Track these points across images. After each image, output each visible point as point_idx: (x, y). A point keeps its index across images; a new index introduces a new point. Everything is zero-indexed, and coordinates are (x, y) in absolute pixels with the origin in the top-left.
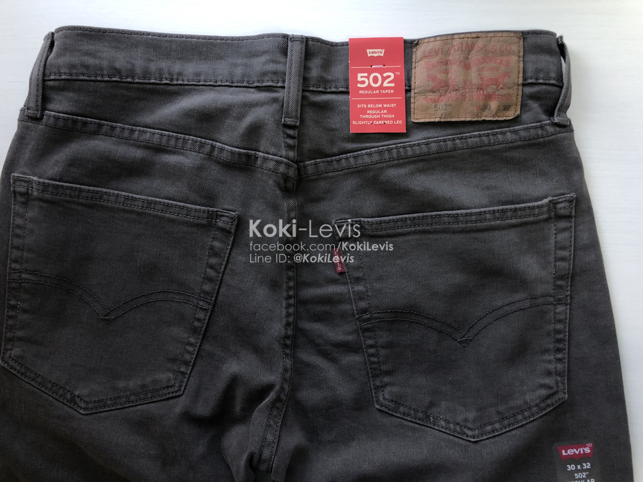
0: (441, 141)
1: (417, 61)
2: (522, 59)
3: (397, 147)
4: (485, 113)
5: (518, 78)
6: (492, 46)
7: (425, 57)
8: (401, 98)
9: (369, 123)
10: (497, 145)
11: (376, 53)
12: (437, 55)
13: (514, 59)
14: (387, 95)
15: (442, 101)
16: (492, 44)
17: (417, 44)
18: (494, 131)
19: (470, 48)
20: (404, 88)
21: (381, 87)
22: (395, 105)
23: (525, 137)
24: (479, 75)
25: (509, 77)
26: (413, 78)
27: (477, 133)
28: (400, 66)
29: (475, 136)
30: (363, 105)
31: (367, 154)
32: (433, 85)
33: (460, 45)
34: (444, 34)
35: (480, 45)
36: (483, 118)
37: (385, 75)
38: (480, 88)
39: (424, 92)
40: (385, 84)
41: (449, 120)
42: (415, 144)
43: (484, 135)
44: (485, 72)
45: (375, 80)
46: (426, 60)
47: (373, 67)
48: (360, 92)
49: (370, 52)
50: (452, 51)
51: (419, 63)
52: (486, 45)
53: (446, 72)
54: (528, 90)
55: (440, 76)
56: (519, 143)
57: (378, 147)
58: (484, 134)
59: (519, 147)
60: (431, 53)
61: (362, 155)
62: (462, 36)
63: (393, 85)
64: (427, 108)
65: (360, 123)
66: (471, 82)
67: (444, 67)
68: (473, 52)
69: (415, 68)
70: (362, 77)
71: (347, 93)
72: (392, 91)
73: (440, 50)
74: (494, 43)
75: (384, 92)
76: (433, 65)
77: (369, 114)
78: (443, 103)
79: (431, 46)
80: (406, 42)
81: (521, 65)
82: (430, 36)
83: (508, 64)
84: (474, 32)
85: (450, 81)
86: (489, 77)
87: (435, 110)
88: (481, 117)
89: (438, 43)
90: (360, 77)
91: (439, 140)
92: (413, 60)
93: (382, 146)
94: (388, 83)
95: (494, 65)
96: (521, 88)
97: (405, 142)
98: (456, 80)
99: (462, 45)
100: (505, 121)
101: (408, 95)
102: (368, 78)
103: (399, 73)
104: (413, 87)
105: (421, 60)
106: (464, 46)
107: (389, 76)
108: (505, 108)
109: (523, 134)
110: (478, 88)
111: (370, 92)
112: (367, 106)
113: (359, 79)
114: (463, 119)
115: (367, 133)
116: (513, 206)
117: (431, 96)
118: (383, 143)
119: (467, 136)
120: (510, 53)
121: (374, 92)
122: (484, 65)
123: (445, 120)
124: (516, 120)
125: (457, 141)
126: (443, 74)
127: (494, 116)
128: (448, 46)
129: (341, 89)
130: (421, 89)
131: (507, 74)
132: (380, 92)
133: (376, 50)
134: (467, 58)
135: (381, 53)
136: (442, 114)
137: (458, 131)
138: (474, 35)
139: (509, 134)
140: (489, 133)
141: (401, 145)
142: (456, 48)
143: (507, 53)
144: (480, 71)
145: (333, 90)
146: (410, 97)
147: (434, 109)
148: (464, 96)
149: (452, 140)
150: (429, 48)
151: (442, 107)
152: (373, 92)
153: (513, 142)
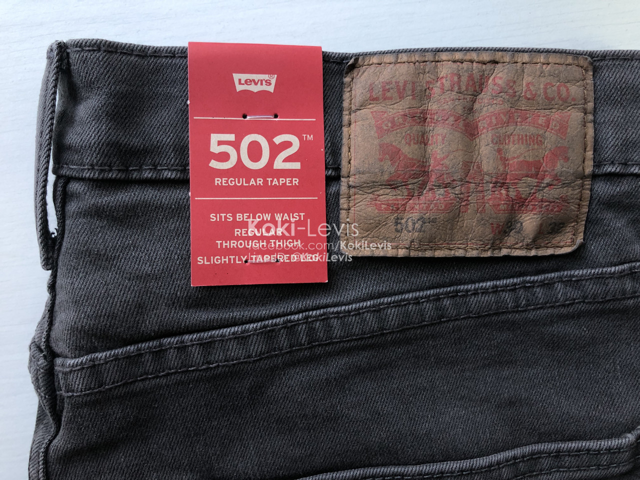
0: (409, 302)
1: (353, 108)
2: (590, 117)
3: (307, 318)
4: (510, 240)
5: (584, 162)
6: (528, 85)
7: (373, 99)
8: (317, 198)
9: (240, 260)
10: (534, 309)
11: (256, 84)
12: (401, 98)
13: (575, 116)
14: (283, 190)
15: (413, 208)
16: (527, 79)
17: (353, 67)
18: (528, 278)
19: (477, 87)
20: (322, 173)
21: (268, 171)
22: (302, 214)
23: (595, 296)
24: (499, 151)
25: (567, 159)
26: (344, 149)
27: (489, 284)
28: (315, 119)
29: (485, 292)
30: (223, 215)
31: (236, 337)
32: (392, 170)
33: (456, 79)
34: (417, 47)
35: (500, 82)
36: (504, 252)
37: (278, 140)
38: (501, 183)
39: (370, 186)
40: (279, 164)
41: (428, 254)
42: (349, 312)
43: (505, 288)
44: (511, 145)
45: (255, 152)
46: (377, 108)
47: (248, 118)
48: (218, 181)
49: (241, 81)
50: (436, 90)
51: (358, 112)
52: (515, 82)
53: (423, 140)
54: (604, 189)
55: (409, 150)
56: (583, 307)
57: (261, 319)
58: (506, 286)
59: (579, 315)
60: (388, 90)
61: (223, 339)
62: (458, 56)
63: (297, 166)
64: (378, 225)
65: (217, 260)
66: (479, 167)
67: (417, 128)
68: (485, 97)
69: (350, 124)
70: (220, 143)
71: (184, 183)
72: (296, 181)
73: (409, 86)
74: (530, 79)
75: (275, 182)
76: (393, 122)
77: (238, 238)
78: (415, 215)
79: (387, 73)
80: (327, 58)
81: (591, 132)
82: (383, 50)
83: (563, 129)
84: (485, 48)
85: (432, 162)
86: (521, 159)
87: (397, 231)
88: (500, 249)
89: (403, 68)
90: (216, 142)
91: (404, 300)
92: (346, 104)
93: (272, 317)
94: (286, 160)
95: (532, 130)
96: (588, 183)
97: (326, 306)
98: (446, 162)
99: (459, 77)
100: (552, 256)
101: (333, 189)
102: (236, 145)
103: (310, 138)
104: (344, 171)
105: (362, 106)
106: (464, 79)
107: (288, 145)
108: (553, 229)
109: (591, 288)
110: (496, 183)
111: (242, 182)
112: (234, 217)
113: (215, 148)
114: (460, 253)
115: (233, 286)
116: (553, 446)
117: (388, 196)
118: (274, 310)
119: (467, 291)
120: (566, 102)
121: (252, 182)
122: (511, 128)
123: (420, 254)
124: (576, 257)
125: (447, 302)
126: (416, 146)
127: (528, 247)
128: (428, 77)
129: (168, 174)
130: (365, 178)
131: (560, 152)
132: (266, 182)
133: (256, 77)
134: (470, 110)
135: (268, 83)
136: (412, 241)
137: (447, 277)
138: (486, 57)
139: (559, 286)
140: (515, 284)
141: (318, 312)
142: (447, 84)
143: (561, 102)
144: (500, 141)
145: (147, 175)
146: (338, 195)
147: (393, 228)
148: (463, 200)
149: (434, 300)
150: (381, 80)
151: (414, 224)
152: (248, 181)
153: (569, 305)
